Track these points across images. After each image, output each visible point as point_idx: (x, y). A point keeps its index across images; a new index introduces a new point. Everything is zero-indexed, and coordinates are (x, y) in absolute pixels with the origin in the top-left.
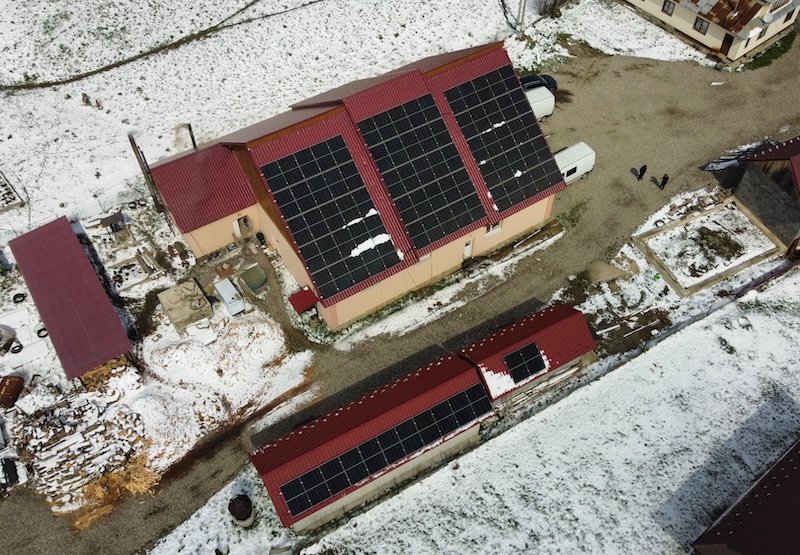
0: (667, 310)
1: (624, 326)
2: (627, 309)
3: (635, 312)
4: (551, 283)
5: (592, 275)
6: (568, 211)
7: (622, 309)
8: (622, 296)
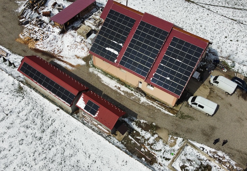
0: (158, 162)
1: (141, 147)
2: (150, 146)
3: (149, 149)
4: (147, 118)
5: (159, 130)
6: (186, 114)
7: (148, 144)
8: (155, 143)
